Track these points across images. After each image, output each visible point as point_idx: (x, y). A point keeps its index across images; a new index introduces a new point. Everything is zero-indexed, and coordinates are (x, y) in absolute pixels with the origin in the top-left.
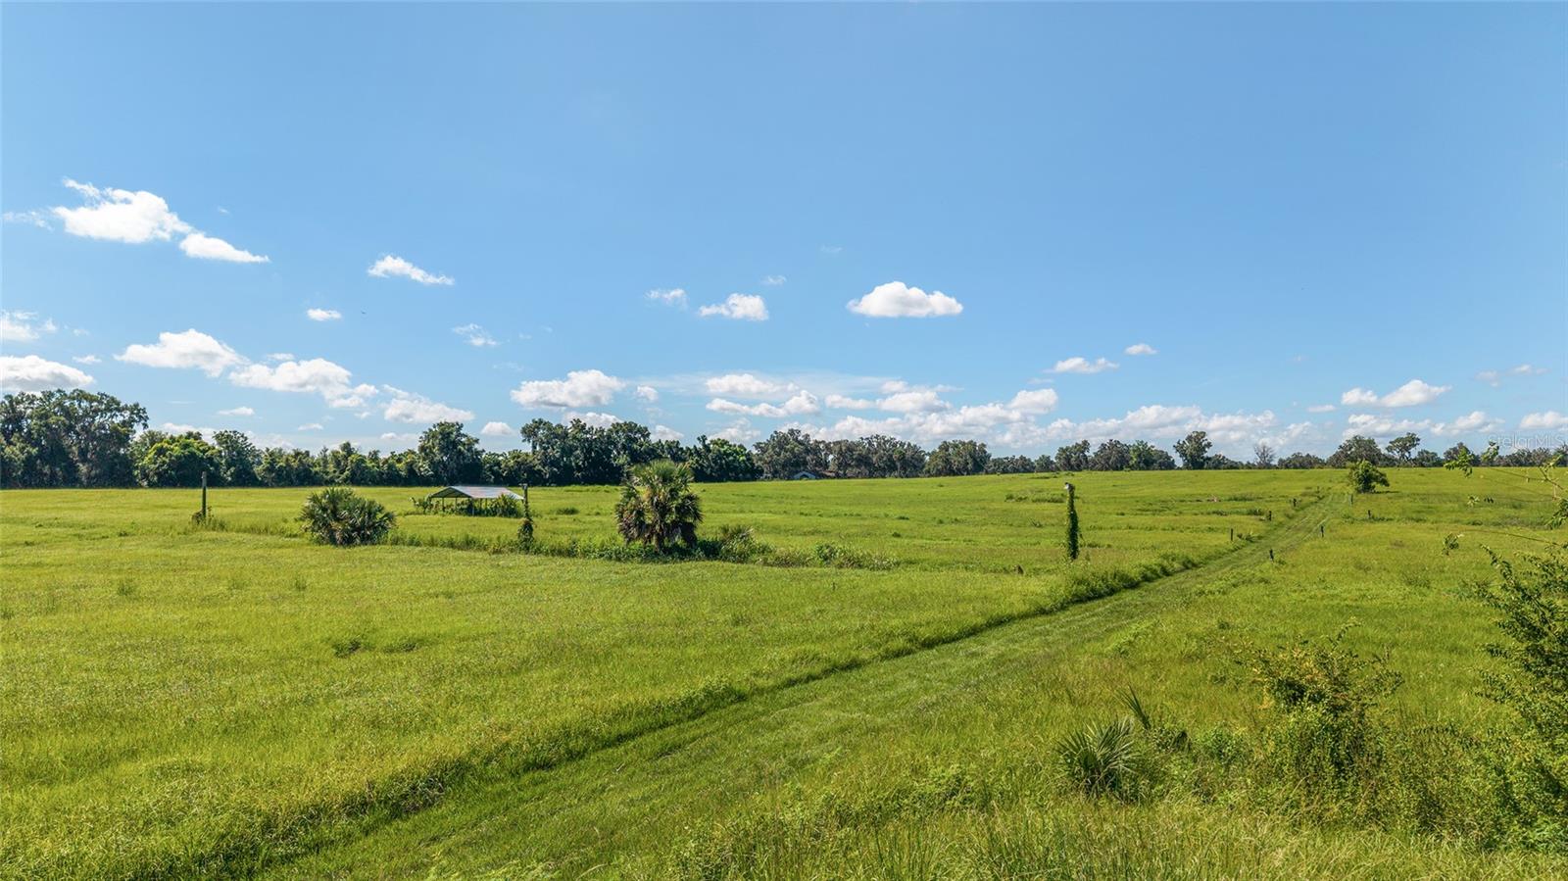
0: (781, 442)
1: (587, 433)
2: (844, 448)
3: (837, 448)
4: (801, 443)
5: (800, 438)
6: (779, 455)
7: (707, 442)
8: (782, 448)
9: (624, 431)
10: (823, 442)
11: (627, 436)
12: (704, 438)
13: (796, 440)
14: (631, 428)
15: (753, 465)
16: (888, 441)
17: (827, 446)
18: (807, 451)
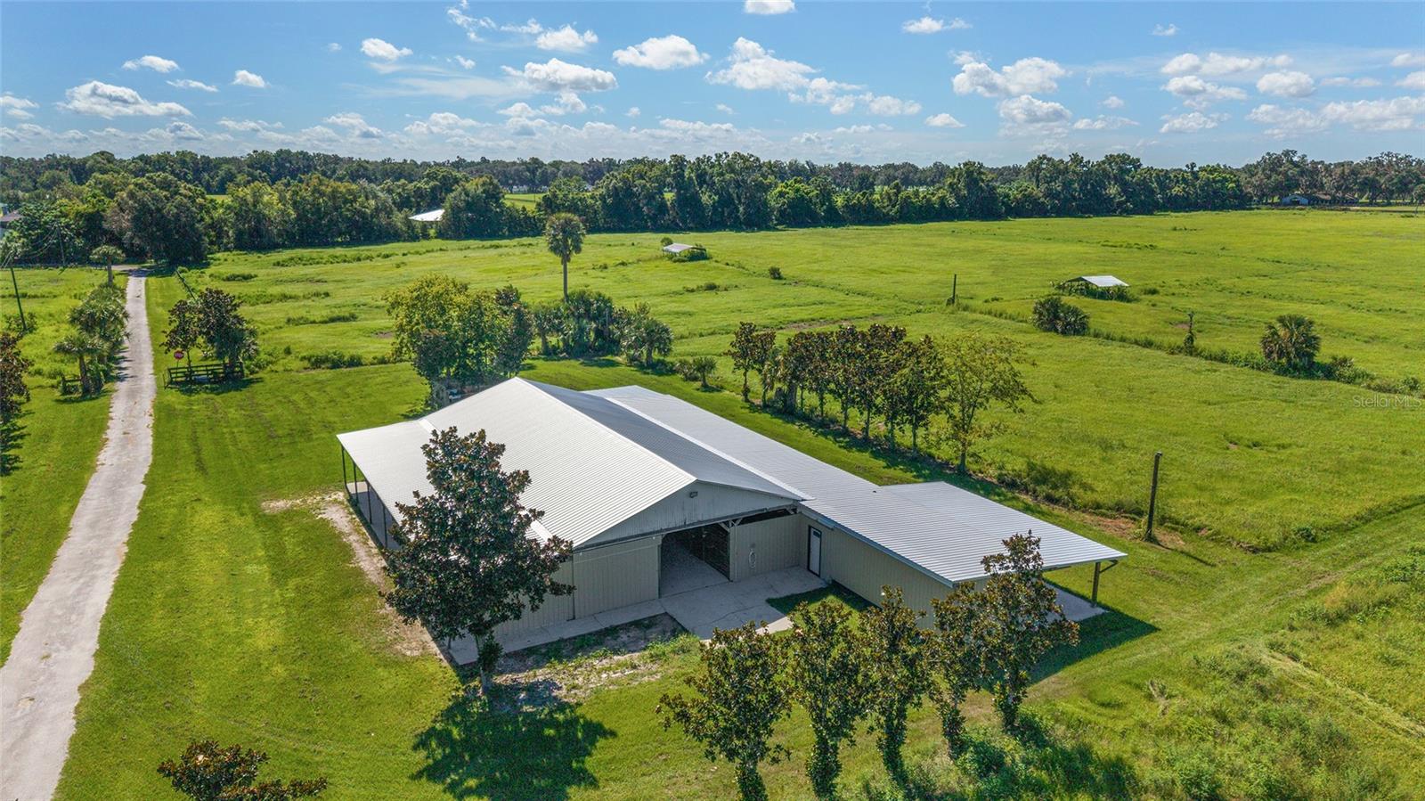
0: (1273, 164)
1: (1084, 166)
2: (1347, 171)
3: (1339, 171)
4: (1295, 165)
5: (1295, 159)
6: (1269, 177)
7: (1196, 169)
8: (1272, 170)
9: (1117, 163)
10: (1322, 162)
11: (1121, 167)
12: (1193, 165)
13: (1292, 162)
14: (1124, 159)
15: (1241, 191)
16: (1402, 159)
17: (1327, 168)
18: (1302, 173)
